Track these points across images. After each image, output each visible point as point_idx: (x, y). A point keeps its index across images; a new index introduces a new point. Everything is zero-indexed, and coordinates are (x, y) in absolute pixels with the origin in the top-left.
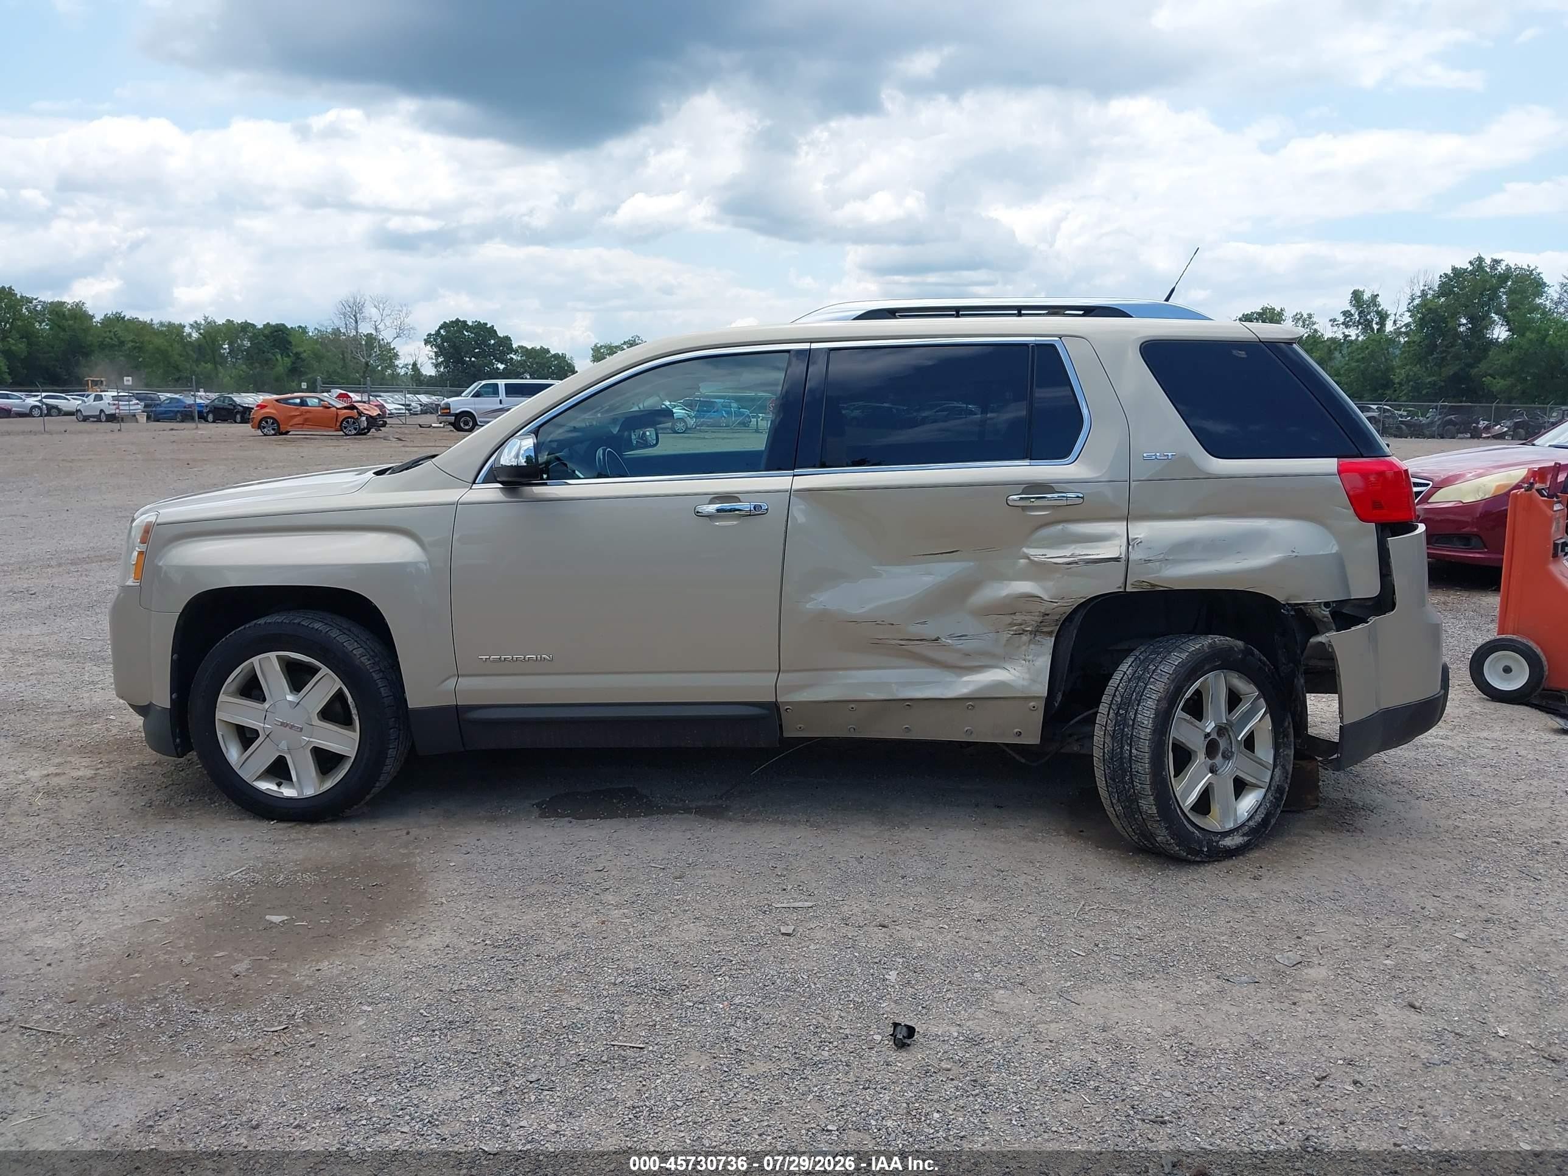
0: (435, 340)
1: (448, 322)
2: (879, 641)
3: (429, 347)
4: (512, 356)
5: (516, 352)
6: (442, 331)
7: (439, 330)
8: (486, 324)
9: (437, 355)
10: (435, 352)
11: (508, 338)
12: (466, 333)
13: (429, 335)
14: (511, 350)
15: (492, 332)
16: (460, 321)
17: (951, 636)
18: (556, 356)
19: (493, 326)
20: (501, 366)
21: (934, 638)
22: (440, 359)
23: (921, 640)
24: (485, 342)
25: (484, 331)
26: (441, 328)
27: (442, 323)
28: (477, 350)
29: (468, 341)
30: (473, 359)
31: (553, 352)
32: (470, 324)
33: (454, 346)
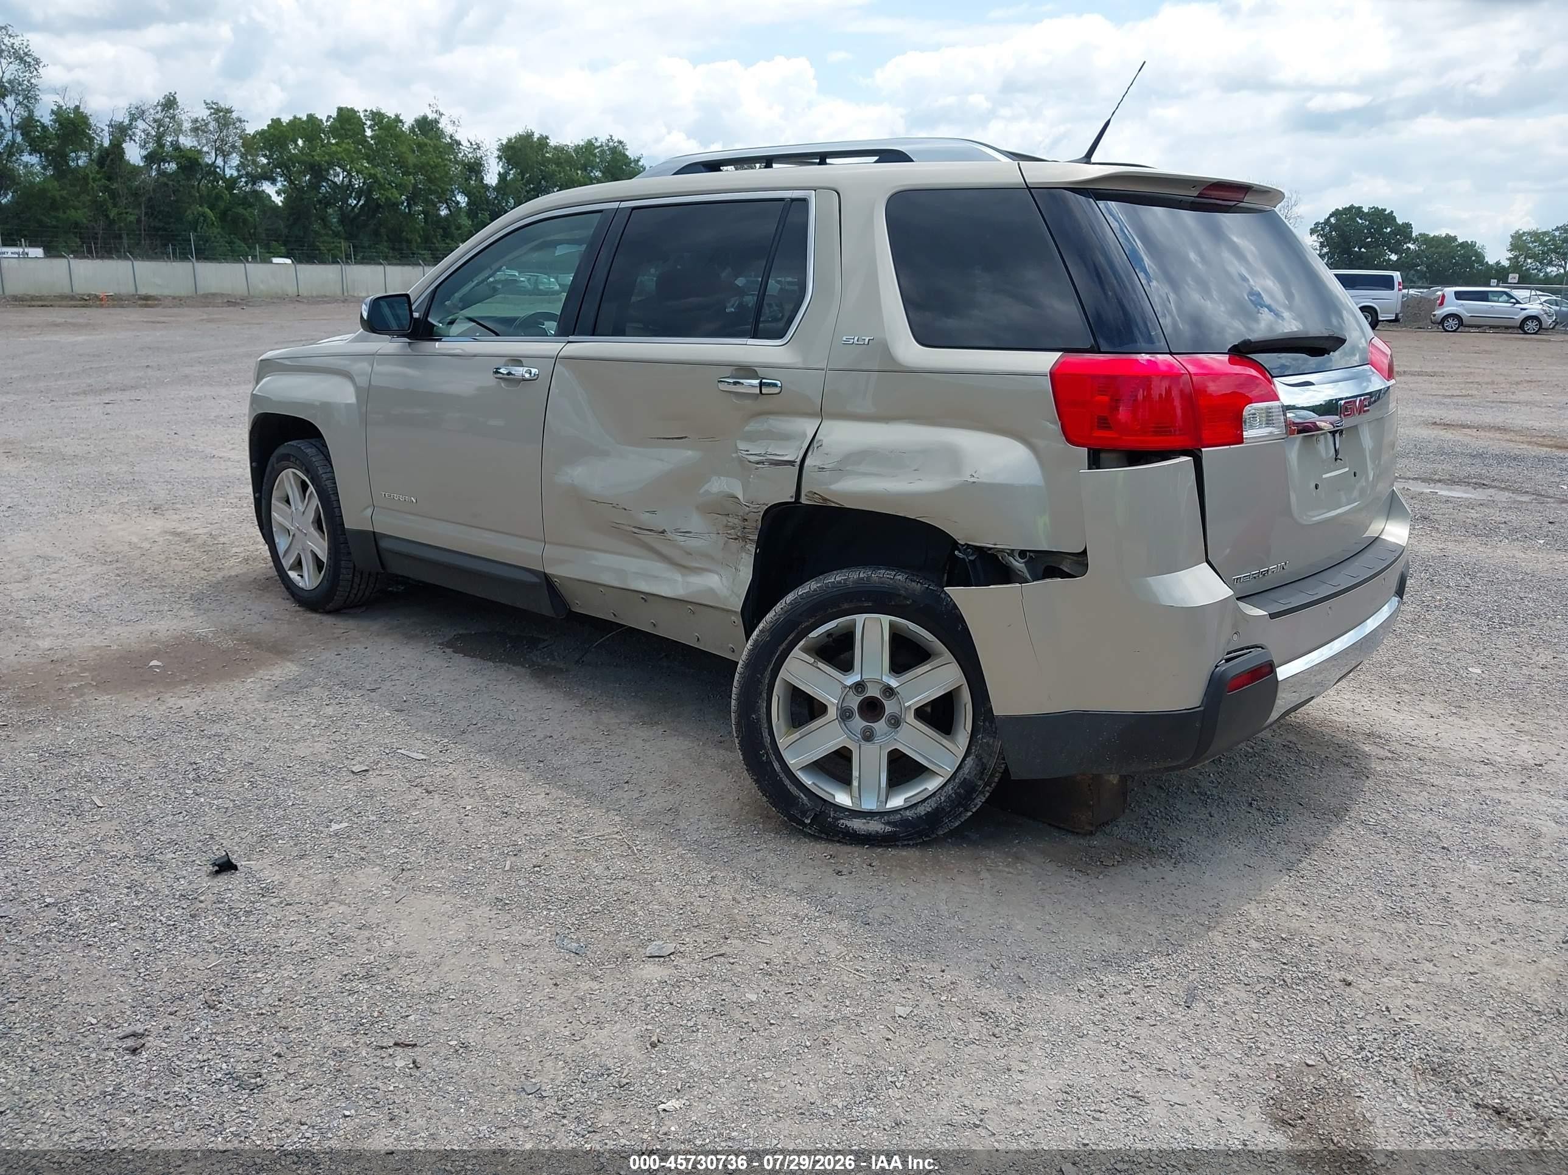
0: (1323, 229)
1: (1340, 209)
2: (617, 526)
3: (1314, 237)
4: (1409, 245)
5: (1415, 241)
6: (1333, 220)
7: (1329, 218)
8: (1385, 210)
9: (1322, 245)
10: (1321, 243)
11: (1408, 226)
12: (1360, 221)
13: (1317, 224)
14: (1408, 238)
15: (1390, 218)
16: (1354, 207)
17: (677, 531)
18: (1464, 245)
19: (1392, 212)
20: (1394, 257)
21: (661, 530)
22: (1325, 250)
23: (651, 530)
24: (1379, 231)
25: (1381, 218)
26: (1331, 216)
27: (1334, 210)
28: (1369, 240)
29: (1359, 229)
30: (1363, 250)
31: (1460, 240)
32: (1366, 210)
33: (1342, 235)
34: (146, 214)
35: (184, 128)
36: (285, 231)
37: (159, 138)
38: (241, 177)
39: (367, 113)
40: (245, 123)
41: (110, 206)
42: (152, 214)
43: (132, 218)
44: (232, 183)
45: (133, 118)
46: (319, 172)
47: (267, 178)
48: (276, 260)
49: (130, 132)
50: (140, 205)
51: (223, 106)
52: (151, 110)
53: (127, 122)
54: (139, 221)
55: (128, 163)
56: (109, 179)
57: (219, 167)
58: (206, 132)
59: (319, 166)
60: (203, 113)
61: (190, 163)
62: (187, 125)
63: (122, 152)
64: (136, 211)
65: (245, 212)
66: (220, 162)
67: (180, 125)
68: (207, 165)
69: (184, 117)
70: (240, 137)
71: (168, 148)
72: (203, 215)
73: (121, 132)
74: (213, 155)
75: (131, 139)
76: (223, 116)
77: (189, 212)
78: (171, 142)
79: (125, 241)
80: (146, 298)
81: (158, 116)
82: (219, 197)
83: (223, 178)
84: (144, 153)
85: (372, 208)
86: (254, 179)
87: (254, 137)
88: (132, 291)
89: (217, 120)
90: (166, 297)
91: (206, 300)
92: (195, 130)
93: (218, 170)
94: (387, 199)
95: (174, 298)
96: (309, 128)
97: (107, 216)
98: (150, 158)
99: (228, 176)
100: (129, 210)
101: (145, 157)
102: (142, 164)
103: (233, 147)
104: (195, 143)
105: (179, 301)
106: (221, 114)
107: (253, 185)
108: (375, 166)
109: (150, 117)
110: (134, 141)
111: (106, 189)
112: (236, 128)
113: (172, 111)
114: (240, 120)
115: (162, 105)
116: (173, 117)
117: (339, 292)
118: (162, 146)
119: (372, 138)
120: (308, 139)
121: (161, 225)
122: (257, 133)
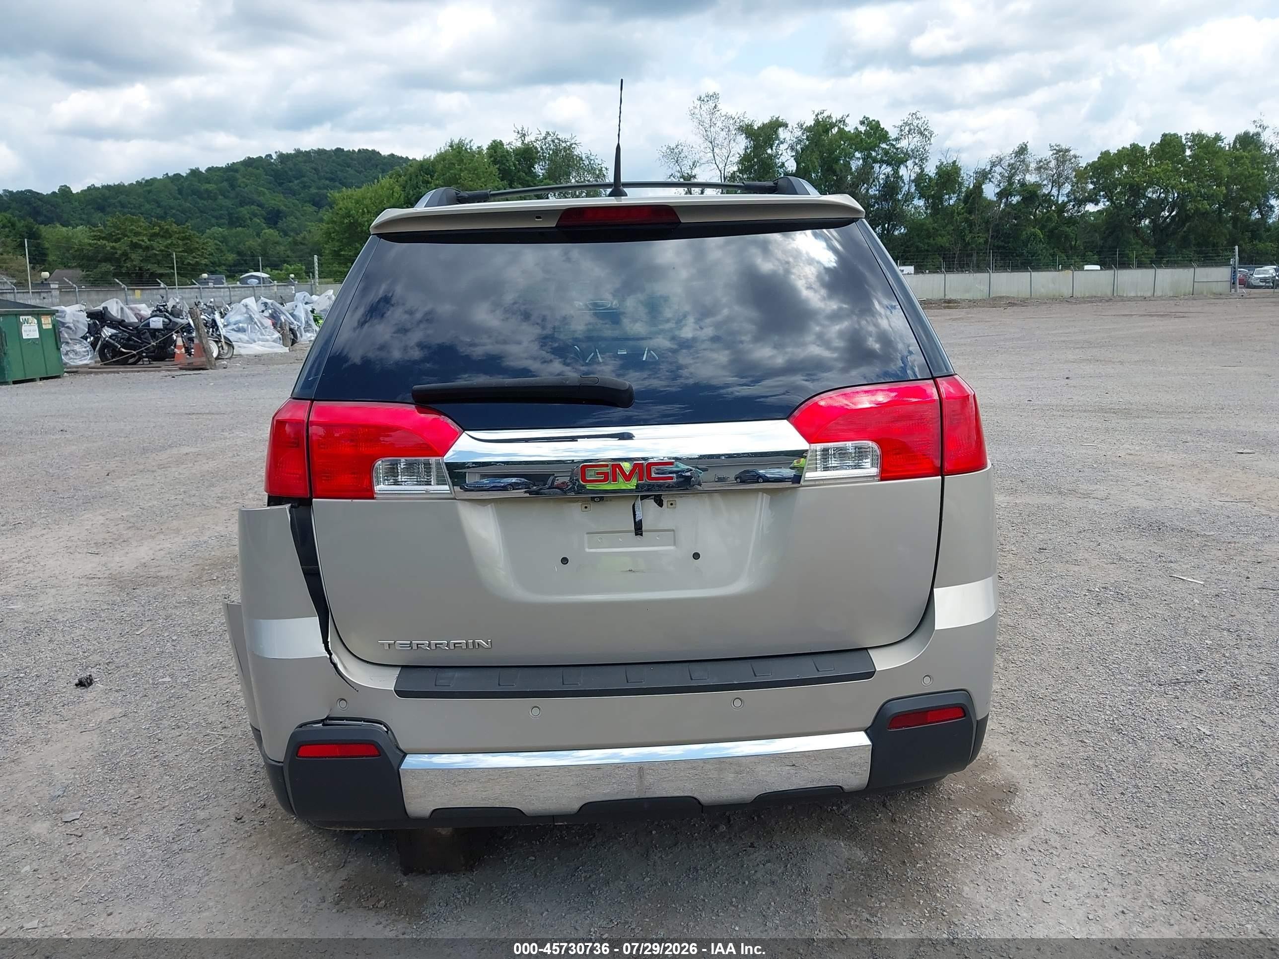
34: (992, 236)
35: (1030, 169)
36: (1100, 243)
37: (1010, 178)
38: (1069, 201)
39: (1189, 136)
40: (1080, 159)
41: (967, 232)
42: (997, 237)
43: (981, 240)
44: (1062, 208)
45: (993, 165)
46: (1136, 191)
47: (1092, 201)
48: (1087, 267)
49: (990, 176)
50: (989, 230)
51: (1064, 147)
52: (1008, 158)
53: (988, 168)
54: (986, 242)
55: (986, 199)
56: (970, 213)
57: (1053, 196)
58: (1047, 169)
59: (1138, 185)
60: (1047, 154)
61: (1031, 195)
62: (1033, 166)
63: (981, 191)
64: (986, 235)
65: (1068, 229)
66: (1055, 192)
67: (1028, 166)
68: (1044, 195)
69: (1031, 160)
70: (1074, 170)
71: (1017, 186)
72: (1035, 235)
73: (983, 176)
74: (1050, 186)
75: (990, 181)
76: (1062, 155)
77: (1024, 233)
78: (1019, 181)
79: (975, 258)
80: (950, 301)
81: (1012, 161)
82: (1049, 219)
83: (1056, 204)
84: (997, 190)
85: (1183, 218)
86: (1081, 202)
87: (1086, 168)
88: (941, 296)
89: (1057, 159)
90: (964, 300)
91: (994, 302)
92: (1039, 169)
93: (1052, 198)
94: (1197, 209)
95: (970, 301)
96: (1133, 154)
97: (964, 240)
98: (1000, 195)
99: (1060, 202)
100: (980, 235)
101: (997, 193)
102: (995, 199)
103: (1067, 178)
104: (1038, 179)
105: (973, 303)
106: (1061, 153)
107: (1078, 207)
108: (1189, 181)
109: (1005, 164)
110: (992, 182)
111: (967, 220)
112: (1072, 163)
113: (1022, 157)
114: (1075, 157)
115: (1016, 152)
116: (1023, 161)
117: (1109, 293)
118: (1011, 184)
119: (1189, 156)
120: (1131, 164)
121: (1001, 244)
122: (1088, 165)
